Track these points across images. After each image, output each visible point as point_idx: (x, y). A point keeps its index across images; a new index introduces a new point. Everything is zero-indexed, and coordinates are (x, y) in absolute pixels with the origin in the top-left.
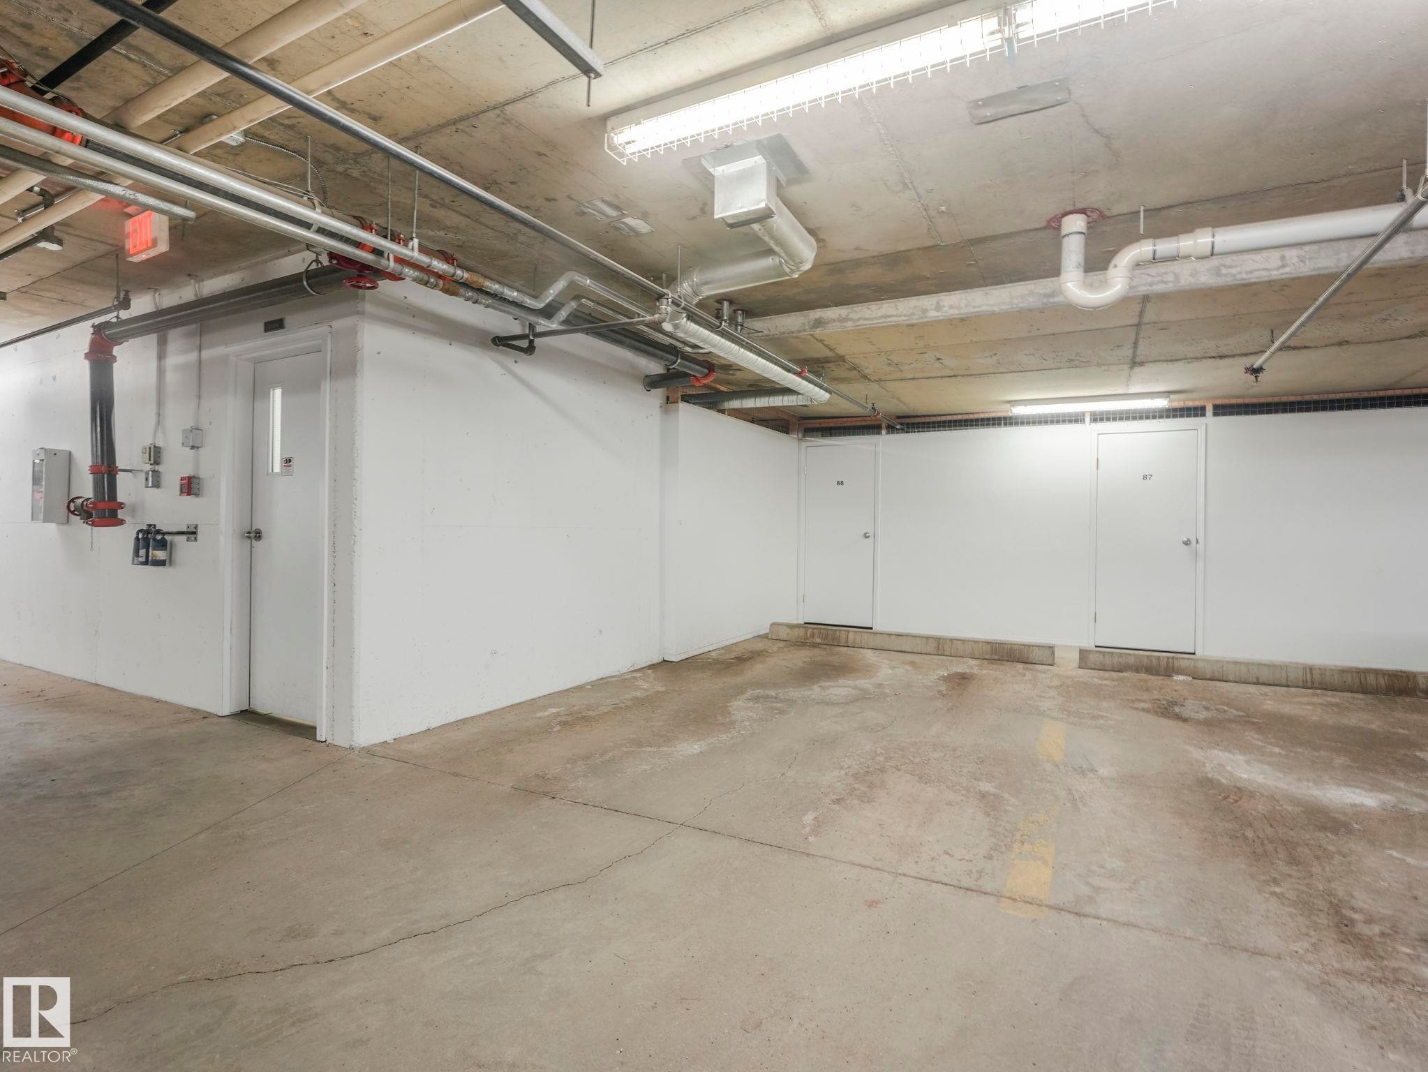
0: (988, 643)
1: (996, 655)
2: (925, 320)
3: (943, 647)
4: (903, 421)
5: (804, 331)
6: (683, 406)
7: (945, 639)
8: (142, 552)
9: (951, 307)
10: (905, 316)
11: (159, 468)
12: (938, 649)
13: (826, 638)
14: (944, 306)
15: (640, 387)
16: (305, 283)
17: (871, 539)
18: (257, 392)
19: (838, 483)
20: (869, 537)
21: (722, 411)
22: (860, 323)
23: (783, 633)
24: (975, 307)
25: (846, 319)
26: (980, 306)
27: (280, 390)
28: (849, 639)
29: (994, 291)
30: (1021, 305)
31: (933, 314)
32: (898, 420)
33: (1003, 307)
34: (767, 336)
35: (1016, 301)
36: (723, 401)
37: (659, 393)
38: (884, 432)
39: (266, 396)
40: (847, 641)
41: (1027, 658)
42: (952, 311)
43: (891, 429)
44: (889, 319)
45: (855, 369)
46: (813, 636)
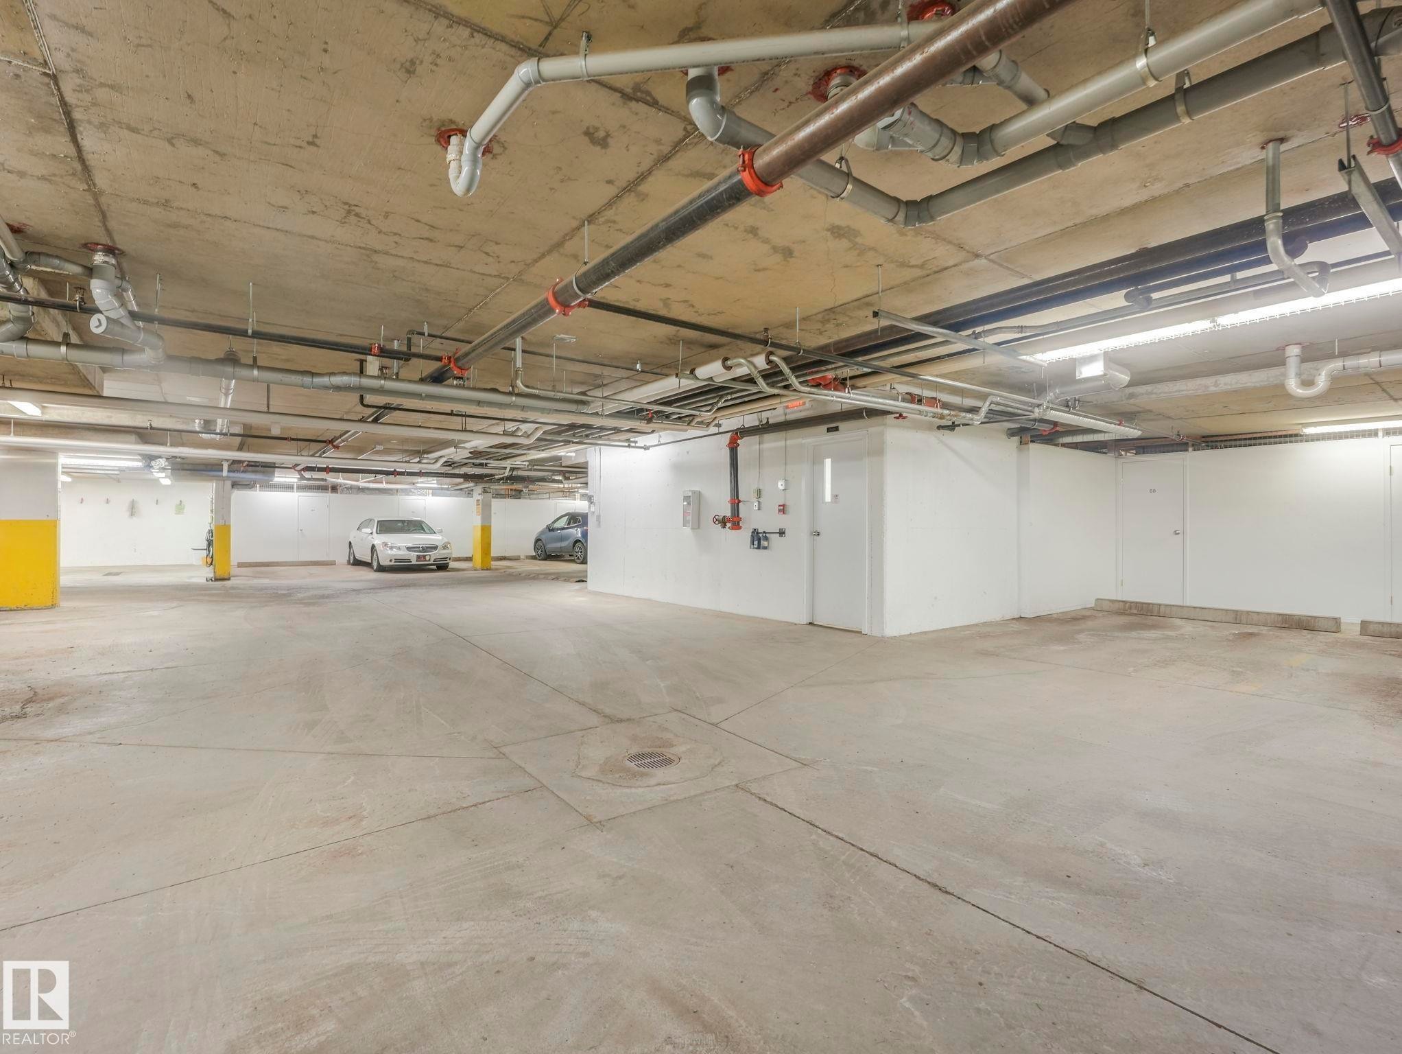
0: (1280, 615)
1: (1286, 623)
2: (1207, 393)
3: (1240, 617)
4: (1208, 439)
5: (1122, 401)
6: (1032, 446)
7: (1242, 612)
8: (756, 543)
9: (1225, 384)
10: (1193, 390)
11: (761, 500)
12: (1236, 618)
13: (1142, 609)
14: (1220, 384)
15: (1004, 437)
16: (864, 413)
17: (1180, 536)
18: (817, 461)
19: (1151, 491)
20: (1178, 534)
21: (1057, 445)
22: (1162, 395)
23: (1106, 606)
24: (1242, 384)
25: (1151, 393)
26: (1246, 383)
27: (830, 460)
28: (1161, 610)
29: (1256, 374)
30: (1275, 382)
31: (1212, 389)
32: (1204, 439)
33: (1262, 384)
34: (1096, 404)
35: (1271, 379)
36: (1059, 438)
37: (1016, 439)
38: (1190, 449)
39: (822, 463)
40: (1159, 612)
41: (1314, 627)
42: (1226, 387)
43: (1197, 447)
44: (1183, 393)
45: (1160, 414)
46: (1130, 608)
